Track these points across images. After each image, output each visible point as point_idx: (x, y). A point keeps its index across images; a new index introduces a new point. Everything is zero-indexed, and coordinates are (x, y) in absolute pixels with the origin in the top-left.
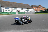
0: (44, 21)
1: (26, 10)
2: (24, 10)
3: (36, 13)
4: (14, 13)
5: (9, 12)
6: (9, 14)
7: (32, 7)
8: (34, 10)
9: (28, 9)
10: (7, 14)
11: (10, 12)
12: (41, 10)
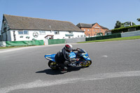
0: (106, 56)
1: (66, 36)
2: (62, 35)
3: (87, 40)
4: (41, 43)
5: (27, 40)
6: (29, 44)
7: (80, 27)
8: (83, 34)
9: (70, 32)
10: (23, 44)
11: (30, 39)
12: (99, 34)
